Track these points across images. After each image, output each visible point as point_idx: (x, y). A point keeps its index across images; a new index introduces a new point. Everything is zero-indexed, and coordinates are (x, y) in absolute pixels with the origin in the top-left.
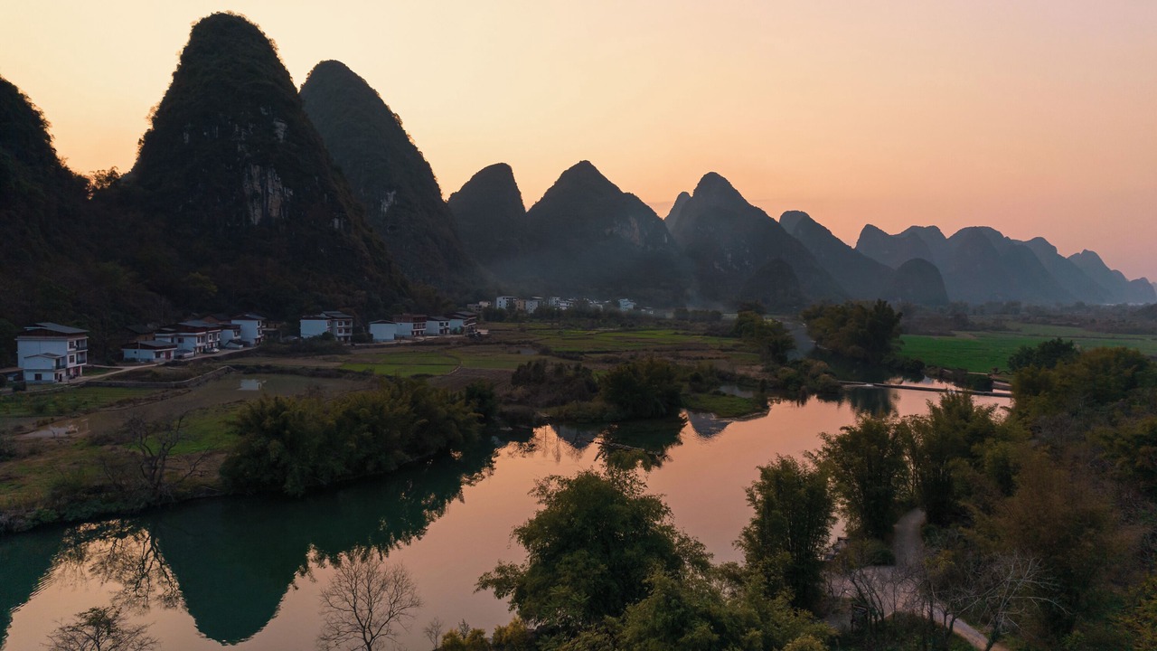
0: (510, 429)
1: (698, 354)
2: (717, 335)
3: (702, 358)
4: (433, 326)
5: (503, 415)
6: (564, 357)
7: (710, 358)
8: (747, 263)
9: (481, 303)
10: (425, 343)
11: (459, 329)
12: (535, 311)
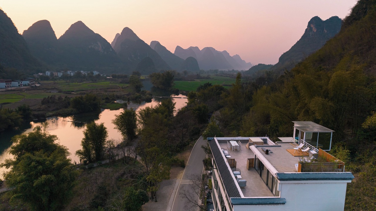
0: (37, 119)
1: (113, 90)
2: (124, 83)
3: (115, 91)
4: (16, 84)
5: (34, 115)
6: (66, 93)
7: (117, 91)
8: (139, 58)
9: (39, 74)
10: (11, 90)
11: (27, 84)
12: (61, 76)
